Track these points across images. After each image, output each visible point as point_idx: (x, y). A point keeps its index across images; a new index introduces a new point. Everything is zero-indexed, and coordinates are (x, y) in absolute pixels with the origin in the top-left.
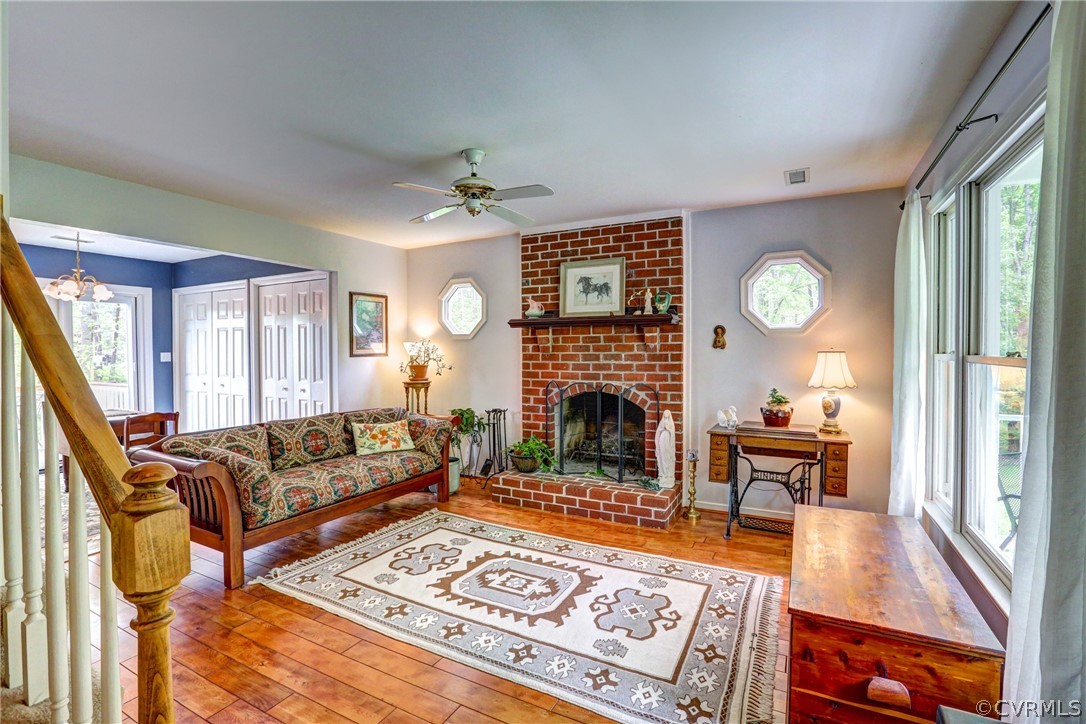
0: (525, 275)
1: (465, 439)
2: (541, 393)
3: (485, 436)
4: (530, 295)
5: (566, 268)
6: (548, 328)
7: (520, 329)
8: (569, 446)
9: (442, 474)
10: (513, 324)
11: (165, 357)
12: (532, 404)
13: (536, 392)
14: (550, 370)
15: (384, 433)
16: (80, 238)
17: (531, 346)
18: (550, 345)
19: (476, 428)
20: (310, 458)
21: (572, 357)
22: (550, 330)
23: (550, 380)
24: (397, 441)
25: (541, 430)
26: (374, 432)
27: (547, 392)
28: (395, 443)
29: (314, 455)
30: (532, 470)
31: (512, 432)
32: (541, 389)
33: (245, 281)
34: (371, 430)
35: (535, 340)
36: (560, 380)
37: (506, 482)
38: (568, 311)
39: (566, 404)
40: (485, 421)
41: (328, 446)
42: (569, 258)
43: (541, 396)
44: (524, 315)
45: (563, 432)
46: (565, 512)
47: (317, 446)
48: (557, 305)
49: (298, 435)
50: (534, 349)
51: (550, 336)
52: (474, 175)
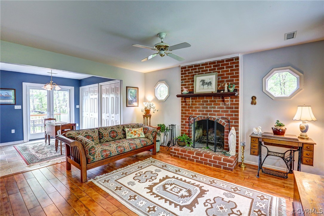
0: (182, 80)
1: (162, 134)
2: (187, 119)
3: (169, 133)
4: (184, 86)
5: (196, 77)
6: (190, 98)
7: (180, 98)
8: (197, 137)
9: (154, 146)
10: (178, 96)
11: (77, 106)
12: (184, 123)
13: (186, 119)
14: (191, 112)
15: (135, 132)
16: (52, 72)
17: (184, 104)
18: (190, 103)
19: (166, 131)
20: (111, 139)
21: (198, 108)
22: (191, 98)
23: (190, 115)
24: (139, 134)
25: (187, 132)
26: (132, 131)
27: (189, 119)
28: (139, 135)
29: (113, 138)
30: (184, 146)
31: (178, 132)
32: (187, 118)
33: (98, 84)
34: (131, 131)
35: (185, 102)
36: (194, 115)
37: (175, 149)
38: (197, 92)
39: (196, 123)
40: (169, 128)
41: (117, 136)
42: (197, 73)
43: (187, 121)
44: (182, 93)
45: (195, 133)
46: (195, 161)
47: (114, 135)
48: (193, 90)
49: (108, 132)
50: (185, 105)
51: (191, 100)
52: (162, 42)
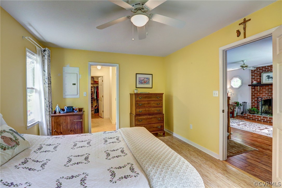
0: (252, 76)
1: (237, 108)
2: (256, 99)
3: (242, 107)
4: (253, 80)
5: (263, 74)
6: (258, 86)
7: (251, 86)
8: (263, 110)
10: (249, 85)
12: (254, 101)
13: (255, 99)
14: (259, 94)
17: (253, 90)
18: (259, 89)
19: (240, 106)
21: (264, 92)
22: (259, 86)
23: (258, 96)
25: (256, 106)
27: (258, 99)
30: (254, 114)
31: (249, 106)
32: (256, 98)
35: (255, 89)
36: (261, 96)
37: (247, 115)
38: (263, 82)
39: (263, 102)
40: (242, 104)
42: (264, 72)
43: (256, 100)
44: (252, 84)
45: (262, 107)
46: (262, 121)
48: (261, 81)
50: (254, 90)
51: (259, 88)
52: (244, 64)
